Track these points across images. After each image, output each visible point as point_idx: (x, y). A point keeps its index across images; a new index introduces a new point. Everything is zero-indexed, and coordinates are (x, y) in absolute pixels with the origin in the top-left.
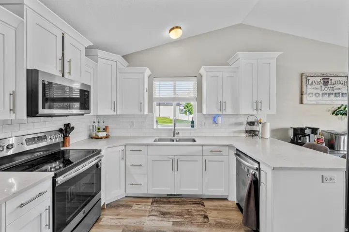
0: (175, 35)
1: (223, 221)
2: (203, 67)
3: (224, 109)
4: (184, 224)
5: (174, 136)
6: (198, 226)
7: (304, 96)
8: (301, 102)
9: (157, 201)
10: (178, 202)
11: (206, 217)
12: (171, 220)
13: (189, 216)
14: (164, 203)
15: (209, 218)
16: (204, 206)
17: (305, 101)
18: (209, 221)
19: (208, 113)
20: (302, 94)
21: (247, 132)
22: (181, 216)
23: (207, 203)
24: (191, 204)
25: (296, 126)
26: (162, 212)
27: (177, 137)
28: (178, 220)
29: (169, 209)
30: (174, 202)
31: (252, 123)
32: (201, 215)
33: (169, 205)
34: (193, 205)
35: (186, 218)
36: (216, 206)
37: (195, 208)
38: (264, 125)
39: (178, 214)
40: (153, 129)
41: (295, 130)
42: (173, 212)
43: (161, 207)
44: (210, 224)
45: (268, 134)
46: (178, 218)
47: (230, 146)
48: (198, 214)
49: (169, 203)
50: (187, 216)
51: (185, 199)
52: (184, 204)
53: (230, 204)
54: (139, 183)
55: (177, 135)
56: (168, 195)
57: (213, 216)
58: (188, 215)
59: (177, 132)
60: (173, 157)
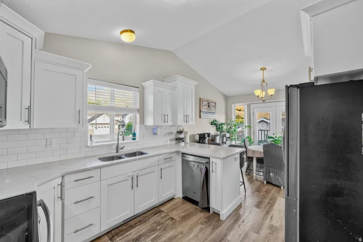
0: (127, 38)
1: (184, 214)
2: (152, 80)
3: (167, 120)
4: (161, 235)
5: (117, 152)
6: (172, 229)
7: (202, 113)
8: (200, 117)
9: (117, 234)
10: (140, 221)
11: (172, 219)
12: (148, 240)
13: (161, 226)
14: (127, 230)
15: (175, 218)
16: (162, 211)
17: (202, 117)
18: (176, 221)
19: (155, 125)
20: (200, 112)
21: (176, 139)
22: (154, 230)
23: (163, 209)
24: (152, 216)
25: (200, 133)
26: (134, 239)
27: (121, 152)
28: (153, 236)
29: (137, 233)
30: (136, 223)
31: (181, 132)
32: (169, 219)
33: (134, 229)
34: (155, 216)
35: (160, 229)
36: (171, 207)
37: (160, 217)
38: (186, 133)
39: (150, 231)
40: (88, 147)
41: (200, 135)
42: (145, 232)
43: (127, 236)
44: (179, 222)
45: (188, 140)
46: (153, 234)
47: (177, 152)
48: (166, 220)
49: (132, 227)
50: (159, 228)
51: (145, 215)
52: (148, 219)
53: (178, 200)
54: (88, 224)
55: (121, 150)
56: (124, 221)
57: (175, 214)
58: (159, 225)
59: (120, 146)
60: (133, 173)
